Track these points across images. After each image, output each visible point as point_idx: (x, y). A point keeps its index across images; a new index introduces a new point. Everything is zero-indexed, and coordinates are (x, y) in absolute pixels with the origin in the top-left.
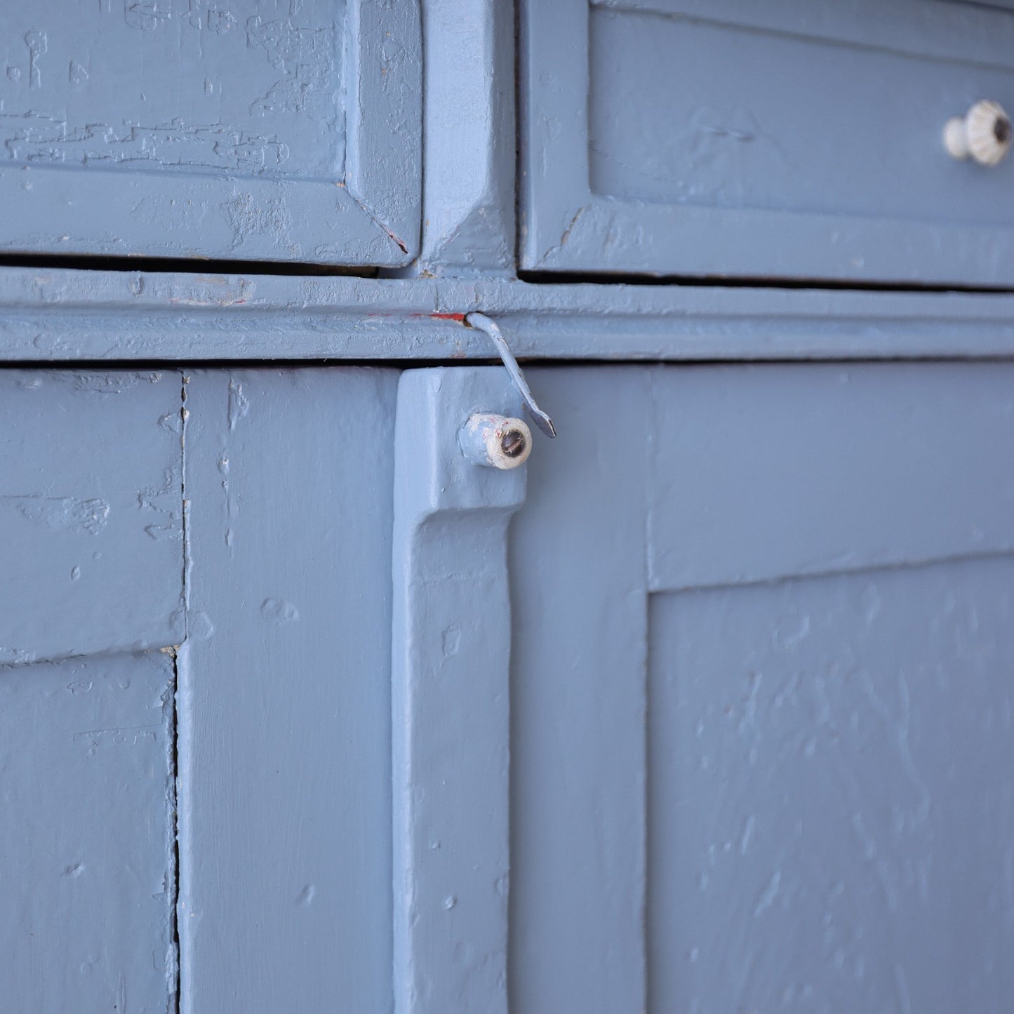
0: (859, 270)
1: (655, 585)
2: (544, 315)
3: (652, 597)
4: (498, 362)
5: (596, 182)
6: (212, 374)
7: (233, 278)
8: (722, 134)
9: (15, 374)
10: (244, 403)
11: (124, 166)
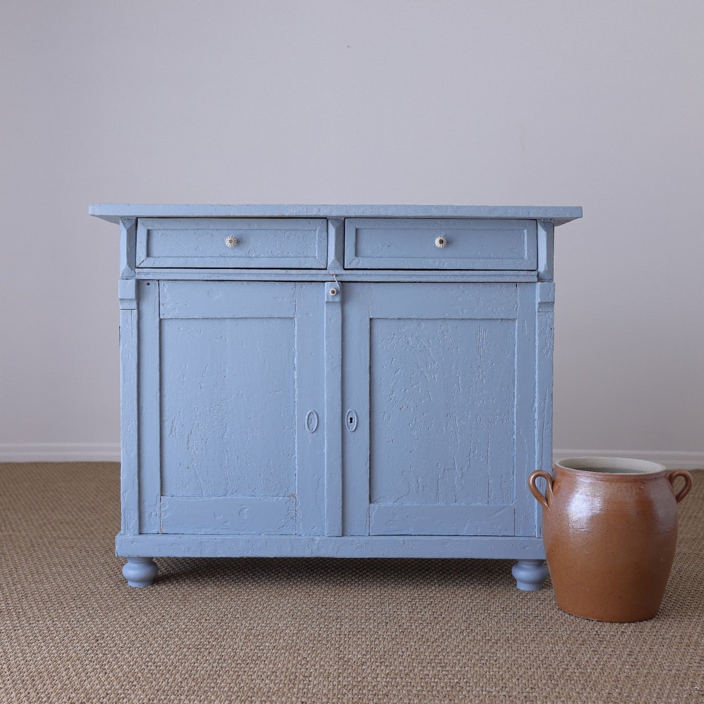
0: (411, 267)
1: (371, 317)
2: (347, 275)
3: (371, 319)
4: (335, 281)
5: (356, 255)
6: (299, 283)
7: (299, 270)
8: (383, 246)
9: (275, 282)
10: (304, 287)
11: (287, 257)
